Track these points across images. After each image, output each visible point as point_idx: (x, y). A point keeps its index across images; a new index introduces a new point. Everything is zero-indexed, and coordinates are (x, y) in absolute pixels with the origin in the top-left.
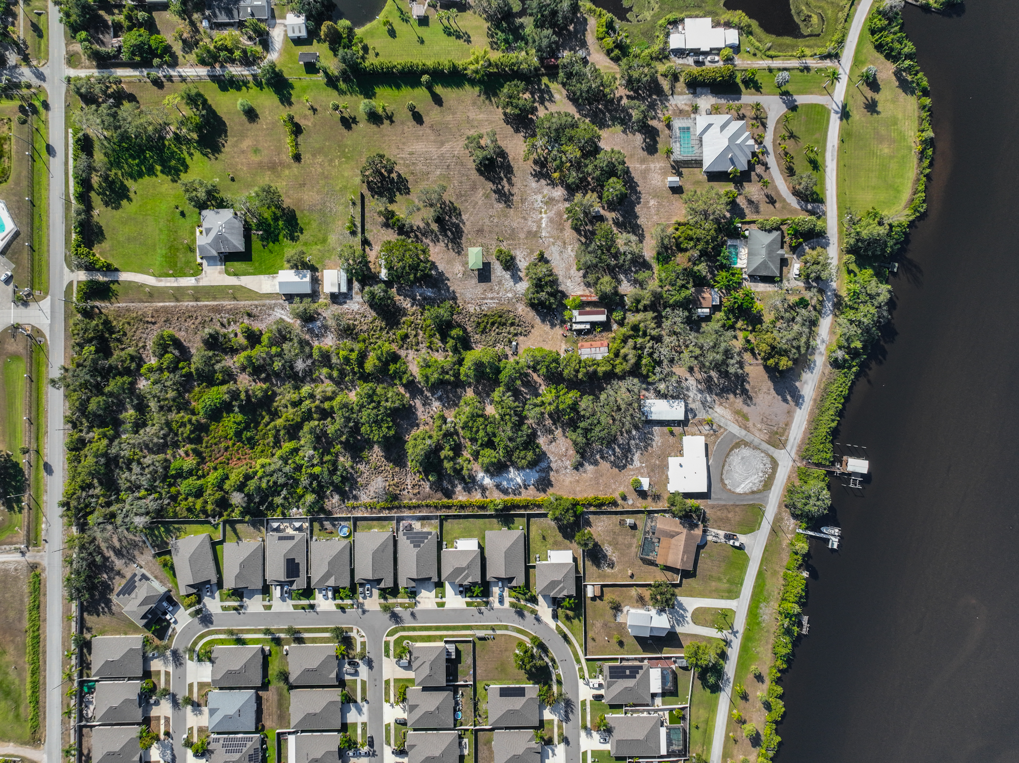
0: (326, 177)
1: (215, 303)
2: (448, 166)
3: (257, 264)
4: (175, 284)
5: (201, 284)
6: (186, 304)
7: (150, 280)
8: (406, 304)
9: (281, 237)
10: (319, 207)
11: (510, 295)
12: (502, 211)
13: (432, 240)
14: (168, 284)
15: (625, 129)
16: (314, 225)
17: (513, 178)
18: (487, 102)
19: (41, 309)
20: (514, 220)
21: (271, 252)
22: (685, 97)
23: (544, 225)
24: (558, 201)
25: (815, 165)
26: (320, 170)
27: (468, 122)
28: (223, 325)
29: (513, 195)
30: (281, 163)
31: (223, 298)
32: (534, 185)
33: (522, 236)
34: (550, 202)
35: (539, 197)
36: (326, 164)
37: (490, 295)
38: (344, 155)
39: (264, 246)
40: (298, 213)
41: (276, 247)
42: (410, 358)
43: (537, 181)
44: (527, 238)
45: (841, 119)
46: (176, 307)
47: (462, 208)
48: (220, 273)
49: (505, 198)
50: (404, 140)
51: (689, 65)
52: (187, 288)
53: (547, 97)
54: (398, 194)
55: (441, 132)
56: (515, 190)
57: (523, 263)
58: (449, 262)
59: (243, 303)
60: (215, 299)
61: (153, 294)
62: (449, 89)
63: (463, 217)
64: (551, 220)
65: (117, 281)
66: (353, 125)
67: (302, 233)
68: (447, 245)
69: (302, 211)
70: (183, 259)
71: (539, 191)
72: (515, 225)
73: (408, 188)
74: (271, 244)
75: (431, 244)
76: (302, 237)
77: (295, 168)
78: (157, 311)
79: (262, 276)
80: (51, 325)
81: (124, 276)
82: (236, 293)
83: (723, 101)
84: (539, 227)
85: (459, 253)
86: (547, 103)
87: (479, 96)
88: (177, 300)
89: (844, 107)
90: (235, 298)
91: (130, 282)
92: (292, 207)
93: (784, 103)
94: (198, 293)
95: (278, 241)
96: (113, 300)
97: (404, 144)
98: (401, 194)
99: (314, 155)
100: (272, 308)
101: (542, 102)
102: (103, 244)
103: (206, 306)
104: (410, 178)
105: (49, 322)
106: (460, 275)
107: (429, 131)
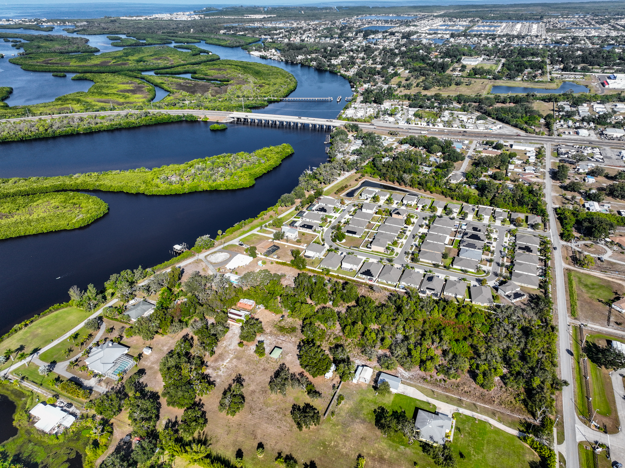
0: (344, 437)
1: (447, 394)
2: (260, 410)
3: (413, 404)
4: (474, 413)
5: (455, 407)
6: (468, 400)
7: (494, 422)
8: (327, 352)
9: (391, 413)
10: (358, 420)
11: (270, 337)
12: (246, 375)
13: (295, 375)
14: (480, 415)
15: (144, 387)
16: (365, 412)
17: (227, 388)
18: (209, 438)
19: (584, 436)
20: (243, 369)
21: (401, 408)
22: (97, 390)
23: (229, 359)
24: (212, 367)
25: (76, 336)
26: (347, 443)
27: (230, 431)
28: (445, 381)
29: (234, 380)
30: (374, 460)
31: (441, 394)
32: (218, 380)
33: (244, 359)
34: (216, 369)
35: (220, 373)
36: (340, 445)
37: (280, 341)
38: (325, 446)
39: (404, 412)
40: (374, 422)
41: (396, 409)
42: (338, 331)
43: (215, 381)
44: (242, 357)
45: (40, 350)
46: (476, 401)
47: (267, 385)
48: (440, 409)
49: (239, 380)
50: (278, 438)
51: (76, 407)
52: (465, 408)
53: (170, 424)
54: (301, 407)
55: (251, 432)
56: (231, 382)
57: (253, 347)
58: (292, 363)
59: (428, 388)
60: (447, 396)
61: (493, 414)
62: (226, 458)
63: (269, 380)
64: (223, 360)
65: (520, 431)
66: (308, 463)
67: (375, 410)
68: (288, 370)
69: (370, 422)
70: (466, 426)
71: (218, 376)
72: (243, 366)
73: (293, 408)
74: (399, 412)
75: (297, 374)
76: (376, 408)
77: (365, 451)
78: (490, 403)
79: (411, 396)
80: (575, 423)
81: (515, 432)
82: (433, 394)
83: (81, 379)
84: (232, 360)
85: (284, 364)
86: (174, 420)
87: (211, 444)
88: (474, 405)
89: (31, 354)
90: (433, 392)
91: (510, 427)
92: (377, 428)
93: (54, 367)
94: (459, 403)
95: (393, 412)
96: (523, 421)
97: (280, 436)
98: (299, 406)
99: (347, 455)
100: (410, 379)
101: (176, 422)
102: (531, 460)
103: (454, 394)
104: (288, 413)
105: (576, 426)
106: (290, 354)
107: (259, 436)
